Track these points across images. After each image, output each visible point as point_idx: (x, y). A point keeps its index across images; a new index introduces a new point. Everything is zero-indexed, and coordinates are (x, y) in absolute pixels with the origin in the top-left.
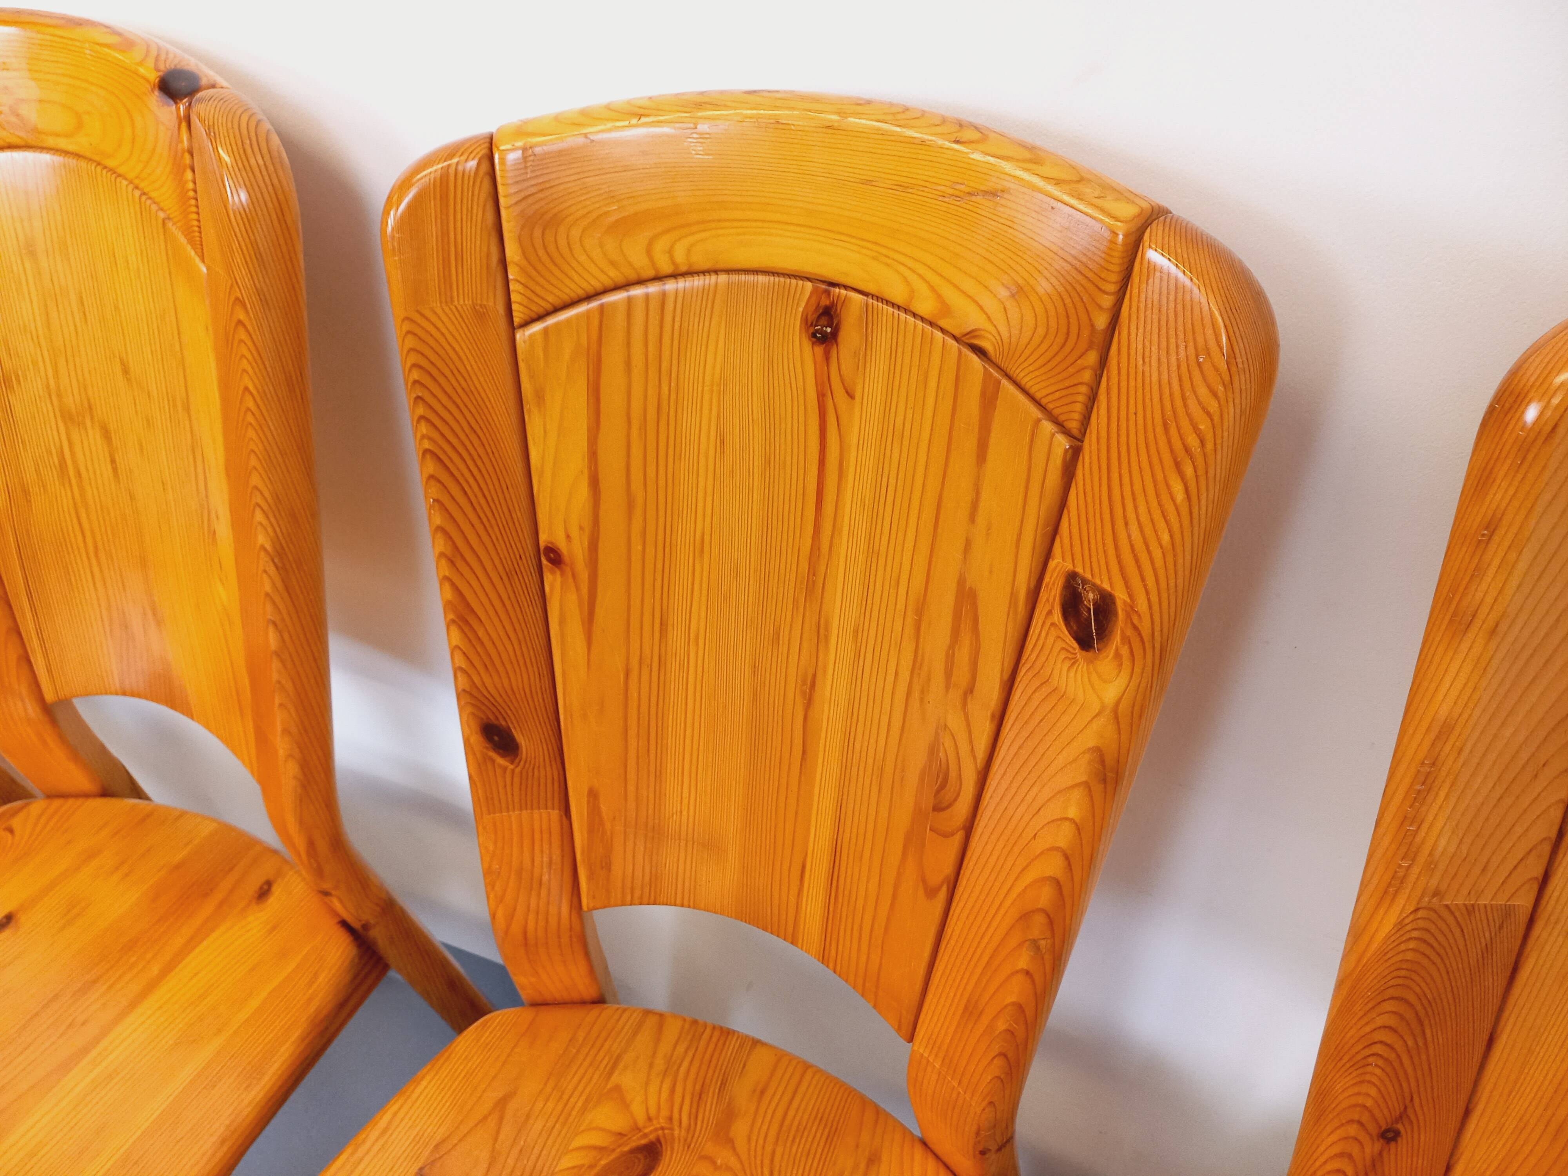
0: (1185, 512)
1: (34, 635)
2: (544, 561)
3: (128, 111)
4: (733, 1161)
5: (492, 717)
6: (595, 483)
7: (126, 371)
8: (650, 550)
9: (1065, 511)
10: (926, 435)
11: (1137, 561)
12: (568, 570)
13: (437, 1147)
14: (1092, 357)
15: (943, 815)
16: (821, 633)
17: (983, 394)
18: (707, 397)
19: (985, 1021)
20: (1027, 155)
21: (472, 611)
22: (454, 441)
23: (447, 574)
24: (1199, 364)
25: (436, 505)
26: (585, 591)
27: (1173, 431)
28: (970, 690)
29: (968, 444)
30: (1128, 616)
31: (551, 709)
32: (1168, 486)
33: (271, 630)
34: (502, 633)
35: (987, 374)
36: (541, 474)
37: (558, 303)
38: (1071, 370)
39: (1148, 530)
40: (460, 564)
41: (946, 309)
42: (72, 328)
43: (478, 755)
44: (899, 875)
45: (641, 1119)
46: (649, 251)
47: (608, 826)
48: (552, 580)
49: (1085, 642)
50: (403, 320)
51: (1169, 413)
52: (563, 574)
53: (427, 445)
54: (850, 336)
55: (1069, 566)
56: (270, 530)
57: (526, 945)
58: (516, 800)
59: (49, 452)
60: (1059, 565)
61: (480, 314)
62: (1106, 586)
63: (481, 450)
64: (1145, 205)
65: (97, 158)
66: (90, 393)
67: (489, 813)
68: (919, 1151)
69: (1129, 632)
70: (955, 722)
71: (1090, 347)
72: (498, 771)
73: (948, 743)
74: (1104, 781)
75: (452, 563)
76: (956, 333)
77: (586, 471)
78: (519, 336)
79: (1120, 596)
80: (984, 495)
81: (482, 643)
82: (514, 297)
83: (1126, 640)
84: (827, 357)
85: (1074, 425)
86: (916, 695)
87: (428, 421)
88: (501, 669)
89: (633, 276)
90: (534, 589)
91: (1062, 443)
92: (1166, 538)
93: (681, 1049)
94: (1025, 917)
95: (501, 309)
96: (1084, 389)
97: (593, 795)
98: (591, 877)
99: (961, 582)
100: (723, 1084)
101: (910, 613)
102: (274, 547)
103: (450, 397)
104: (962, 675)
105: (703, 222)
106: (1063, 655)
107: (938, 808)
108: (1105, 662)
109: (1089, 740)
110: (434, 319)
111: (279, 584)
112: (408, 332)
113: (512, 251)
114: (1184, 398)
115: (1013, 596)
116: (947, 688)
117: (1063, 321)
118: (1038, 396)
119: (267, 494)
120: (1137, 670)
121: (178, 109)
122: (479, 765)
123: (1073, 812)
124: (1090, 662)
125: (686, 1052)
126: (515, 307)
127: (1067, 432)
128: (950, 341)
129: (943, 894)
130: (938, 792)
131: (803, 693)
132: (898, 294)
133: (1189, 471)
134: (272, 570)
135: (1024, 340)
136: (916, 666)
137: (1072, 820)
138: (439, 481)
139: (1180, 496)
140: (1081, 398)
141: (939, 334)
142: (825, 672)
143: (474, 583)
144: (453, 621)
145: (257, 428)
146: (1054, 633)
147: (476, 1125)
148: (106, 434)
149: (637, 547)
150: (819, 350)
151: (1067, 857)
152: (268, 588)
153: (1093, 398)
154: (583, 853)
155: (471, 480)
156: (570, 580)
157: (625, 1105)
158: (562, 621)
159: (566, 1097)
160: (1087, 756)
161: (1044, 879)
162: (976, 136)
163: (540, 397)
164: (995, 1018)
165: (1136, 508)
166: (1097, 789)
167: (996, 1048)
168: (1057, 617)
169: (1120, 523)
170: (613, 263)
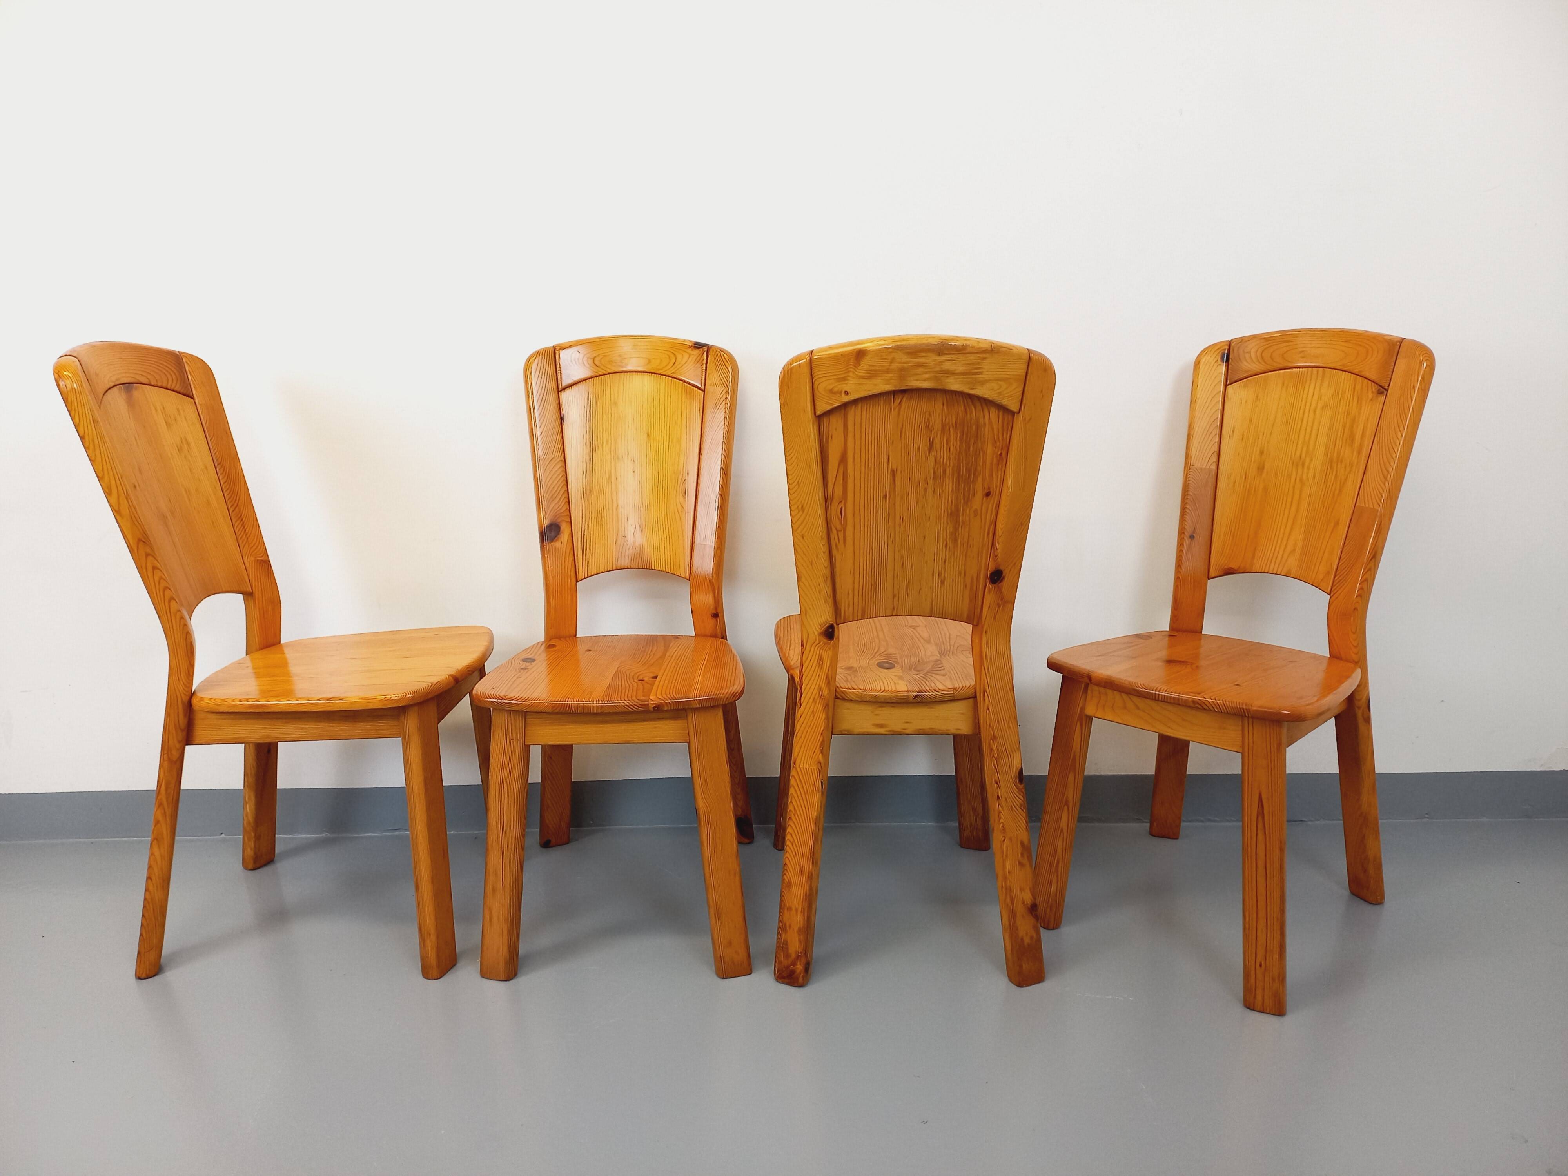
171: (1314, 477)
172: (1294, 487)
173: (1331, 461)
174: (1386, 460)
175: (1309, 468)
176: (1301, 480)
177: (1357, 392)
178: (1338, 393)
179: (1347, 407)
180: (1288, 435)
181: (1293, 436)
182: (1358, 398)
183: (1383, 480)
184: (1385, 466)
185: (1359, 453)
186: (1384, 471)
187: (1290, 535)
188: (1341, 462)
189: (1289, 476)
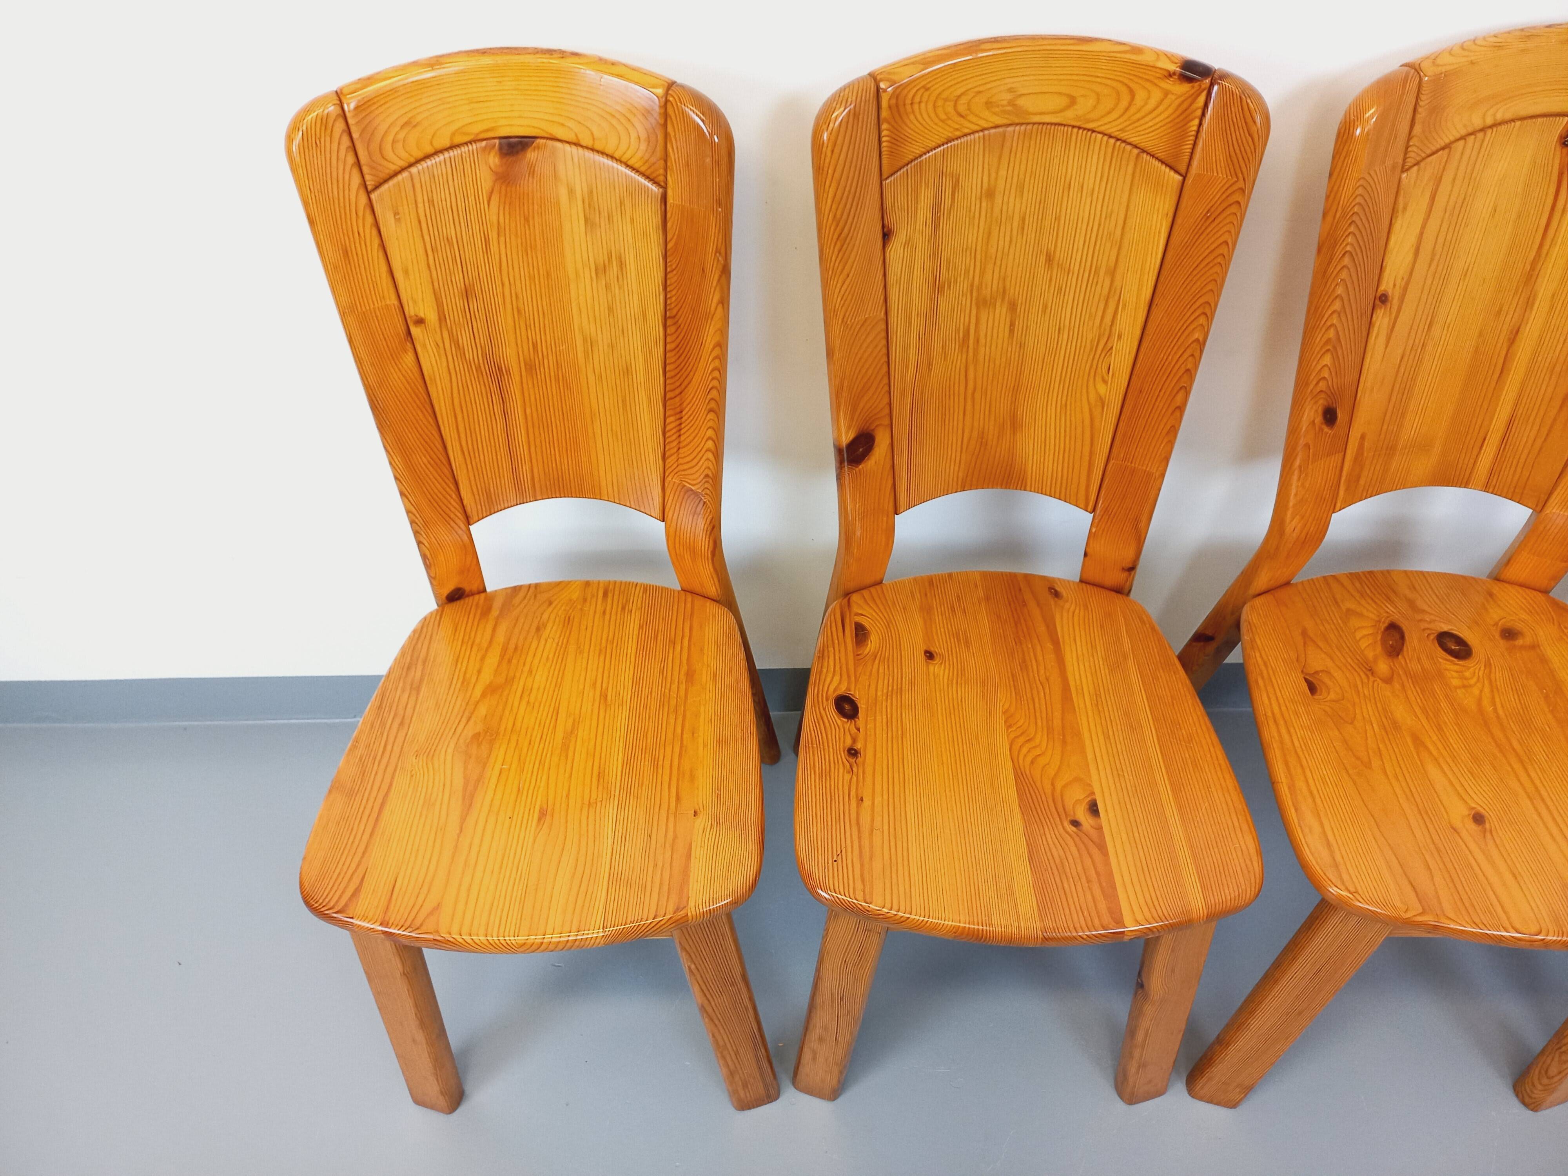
1: (904, 467)
2: (1378, 303)
3: (1132, 92)
4: (1434, 617)
5: (1330, 403)
6: (1417, 250)
7: (1049, 259)
12: (1388, 307)
13: (1298, 662)
16: (1529, 304)
18: (1492, 188)
22: (1361, 242)
25: (1341, 283)
26: (1393, 315)
34: (1349, 351)
36: (1392, 252)
37: (1428, 154)
43: (1317, 428)
45: (1375, 617)
46: (1482, 117)
47: (1365, 454)
48: (1378, 314)
52: (1385, 309)
53: (1348, 247)
59: (958, 331)
61: (1393, 166)
63: (1370, 247)
66: (1008, 282)
67: (1312, 464)
68: (1506, 585)
72: (1322, 436)
75: (1337, 317)
77: (1414, 246)
78: (1405, 176)
81: (1338, 359)
82: (1409, 154)
87: (1353, 234)
88: (1343, 372)
89: (1470, 131)
90: (1367, 323)
93: (1358, 585)
95: (1401, 163)
97: (1363, 437)
98: (1346, 489)
100: (1393, 591)
103: (1367, 218)
105: (1513, 97)
110: (1374, 175)
112: (1357, 186)
113: (1416, 130)
121: (1197, 86)
122: (1315, 435)
125: (1361, 585)
126: (1408, 160)
131: (1509, 339)
138: (1348, 268)
143: (1345, 324)
144: (1328, 350)
147: (1305, 647)
148: (1012, 307)
149: (1429, 282)
150: (1565, 150)
154: (1346, 476)
156: (1388, 311)
157: (1361, 615)
158: (1378, 337)
159: (1330, 622)
163: (1405, 209)
170: (1463, 126)
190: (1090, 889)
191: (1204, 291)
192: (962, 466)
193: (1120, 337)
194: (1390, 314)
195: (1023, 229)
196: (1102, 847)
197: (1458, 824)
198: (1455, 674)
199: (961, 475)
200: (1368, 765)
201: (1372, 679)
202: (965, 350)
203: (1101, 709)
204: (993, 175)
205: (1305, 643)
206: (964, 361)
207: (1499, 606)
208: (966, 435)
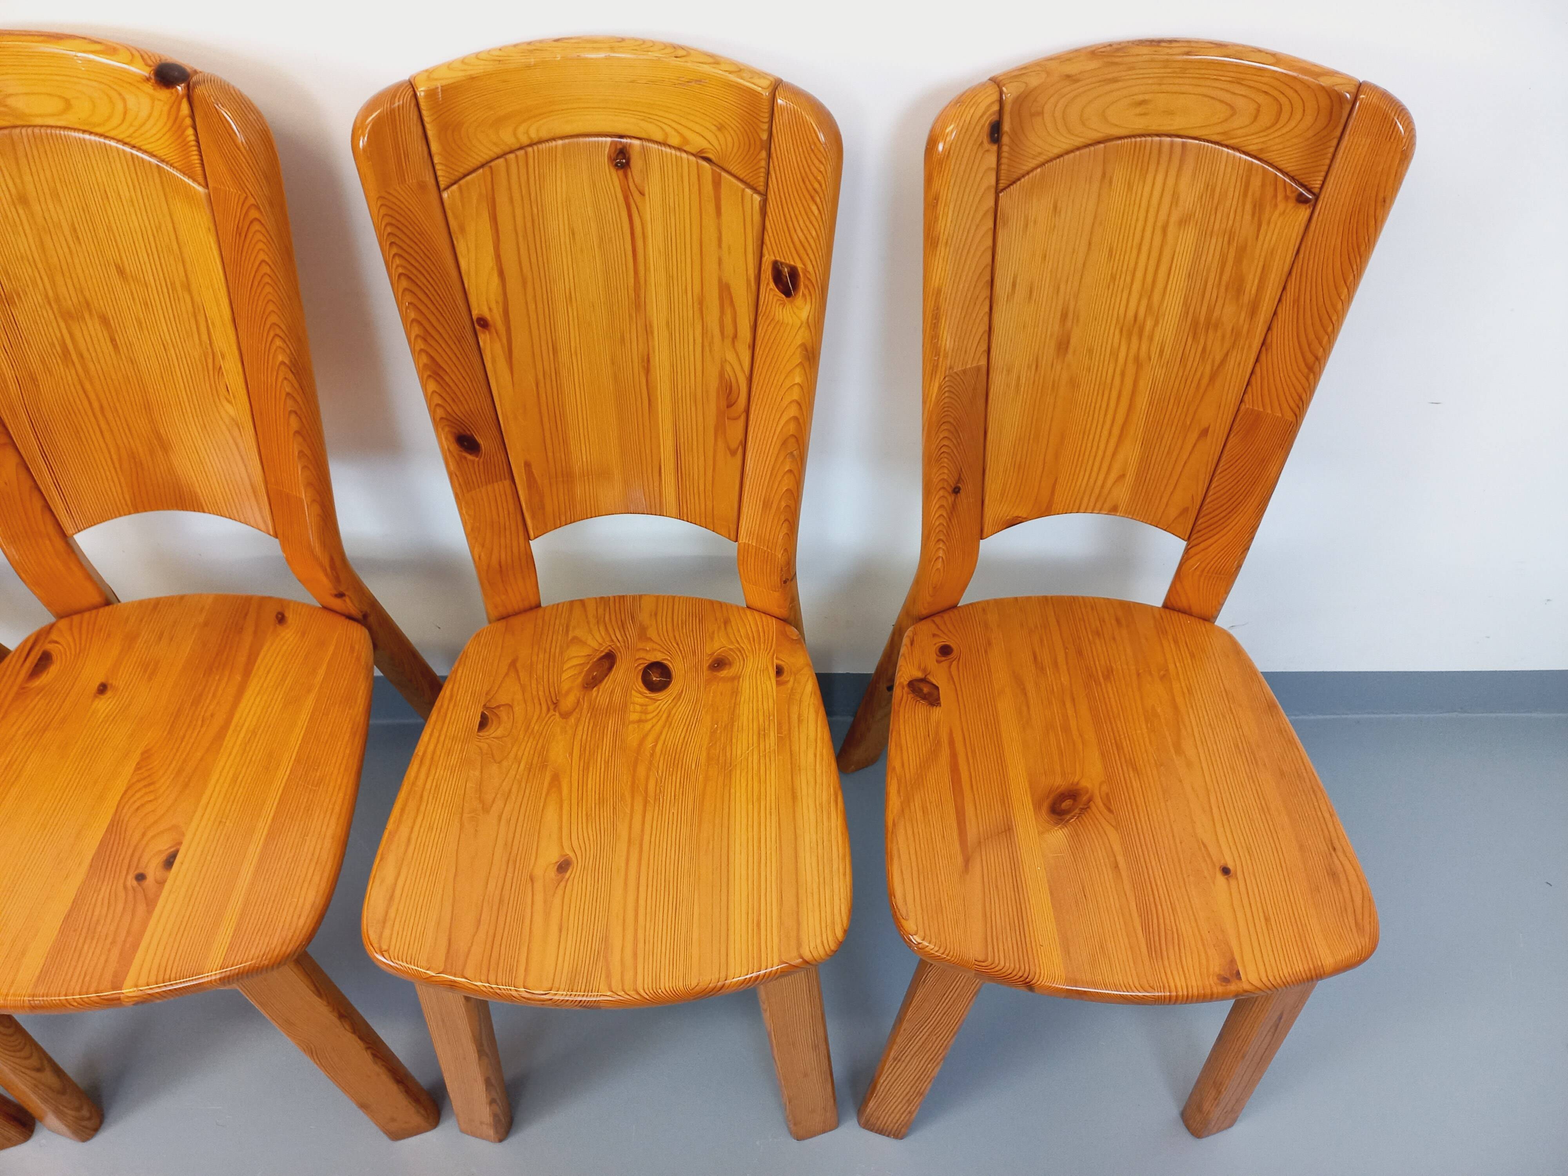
0: (819, 219)
1: (52, 488)
2: (477, 327)
3: (120, 94)
4: (655, 646)
5: (461, 431)
6: (501, 274)
7: (121, 271)
8: (540, 305)
9: (766, 233)
10: (687, 208)
11: (803, 247)
12: (493, 330)
13: (487, 694)
14: (764, 154)
15: (734, 407)
16: (648, 330)
17: (714, 181)
18: (560, 209)
19: (775, 506)
20: (711, 60)
21: (440, 367)
22: (416, 265)
23: (422, 347)
24: (812, 150)
25: (411, 306)
26: (505, 341)
27: (807, 183)
28: (735, 336)
29: (710, 208)
30: (805, 275)
31: (494, 417)
32: (810, 209)
33: (293, 416)
34: (460, 377)
35: (713, 171)
36: (469, 275)
37: (466, 172)
38: (755, 162)
39: (806, 232)
40: (429, 339)
41: (685, 141)
42: (66, 250)
43: (456, 456)
44: (715, 451)
45: (596, 646)
46: (515, 134)
47: (539, 481)
48: (484, 338)
49: (787, 293)
50: (378, 199)
51: (804, 175)
52: (490, 333)
53: (400, 270)
54: (636, 163)
55: (773, 258)
56: (288, 351)
57: (501, 571)
58: (483, 480)
59: (52, 345)
60: (768, 259)
61: (422, 186)
62: (792, 263)
63: (433, 269)
64: (772, 79)
65: (86, 128)
66: (87, 294)
67: (468, 491)
68: (748, 612)
69: (807, 282)
70: (730, 356)
71: (761, 150)
72: (470, 464)
73: (728, 368)
74: (809, 359)
75: (425, 340)
76: (694, 151)
77: (495, 268)
78: (445, 195)
79: (799, 266)
80: (724, 233)
81: (449, 386)
82: (439, 173)
83: (806, 286)
84: (626, 176)
85: (761, 188)
86: (707, 349)
87: (400, 256)
88: (462, 398)
89: (507, 149)
90: (475, 347)
91: (757, 198)
92: (814, 233)
93: (601, 611)
94: (784, 443)
95: (433, 181)
96: (763, 170)
97: (527, 465)
98: (533, 517)
99: (720, 280)
100: (633, 618)
101: (695, 305)
102: (291, 361)
103: (411, 239)
104: (729, 330)
105: (541, 114)
106: (779, 303)
107: (729, 406)
108: (799, 300)
109: (799, 341)
110: (396, 194)
111: (296, 385)
112: (382, 205)
113: (434, 147)
114: (809, 166)
115: (748, 281)
116: (723, 340)
117: (746, 139)
118: (741, 177)
119: (284, 327)
120: (814, 300)
121: (177, 90)
122: (458, 463)
123: (798, 380)
124: (791, 302)
125: (605, 610)
126: (440, 179)
127: (758, 192)
128: (692, 158)
129: (740, 451)
130: (728, 396)
131: (644, 366)
132: (659, 137)
133: (818, 200)
134: (291, 376)
135: (729, 150)
136: (704, 333)
137: (798, 384)
138: (411, 291)
139: (816, 212)
140: (762, 175)
141: (684, 155)
142: (654, 352)
143: (440, 350)
144: (430, 376)
145: (273, 284)
146: (772, 293)
147: (504, 678)
148: (104, 320)
149: (532, 306)
150: (621, 172)
151: (799, 404)
152: (288, 389)
153: (768, 173)
154: (526, 504)
155: (429, 287)
156: (495, 334)
157: (583, 643)
158: (494, 361)
159: (548, 650)
160: (799, 350)
161: (791, 419)
162: (684, 53)
163: (462, 229)
164: (780, 501)
165: (798, 222)
166: (806, 364)
167: (783, 518)
168: (772, 285)
169: (792, 231)
170: (495, 144)
171: (1162, 352)
172: (1123, 374)
173: (1195, 323)
174: (1312, 336)
175: (1151, 338)
176: (1137, 359)
177: (1253, 195)
178: (1213, 190)
179: (1230, 222)
180: (1113, 278)
181: (1123, 278)
182: (1255, 206)
183: (1306, 371)
184: (1309, 345)
185: (1253, 311)
186: (1309, 356)
187: (1114, 454)
188: (1216, 327)
189: (1115, 354)
190: (109, 950)
191: (266, 313)
192: (125, 489)
193: (223, 357)
194: (500, 340)
195: (78, 238)
196: (151, 904)
197: (538, 872)
198: (638, 708)
199: (127, 497)
200: (486, 810)
201: (552, 712)
202: (70, 365)
203: (248, 749)
204: (18, 181)
205: (507, 674)
206: (74, 376)
207: (727, 634)
208: (115, 457)
